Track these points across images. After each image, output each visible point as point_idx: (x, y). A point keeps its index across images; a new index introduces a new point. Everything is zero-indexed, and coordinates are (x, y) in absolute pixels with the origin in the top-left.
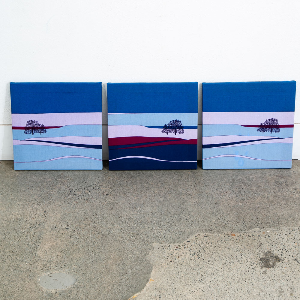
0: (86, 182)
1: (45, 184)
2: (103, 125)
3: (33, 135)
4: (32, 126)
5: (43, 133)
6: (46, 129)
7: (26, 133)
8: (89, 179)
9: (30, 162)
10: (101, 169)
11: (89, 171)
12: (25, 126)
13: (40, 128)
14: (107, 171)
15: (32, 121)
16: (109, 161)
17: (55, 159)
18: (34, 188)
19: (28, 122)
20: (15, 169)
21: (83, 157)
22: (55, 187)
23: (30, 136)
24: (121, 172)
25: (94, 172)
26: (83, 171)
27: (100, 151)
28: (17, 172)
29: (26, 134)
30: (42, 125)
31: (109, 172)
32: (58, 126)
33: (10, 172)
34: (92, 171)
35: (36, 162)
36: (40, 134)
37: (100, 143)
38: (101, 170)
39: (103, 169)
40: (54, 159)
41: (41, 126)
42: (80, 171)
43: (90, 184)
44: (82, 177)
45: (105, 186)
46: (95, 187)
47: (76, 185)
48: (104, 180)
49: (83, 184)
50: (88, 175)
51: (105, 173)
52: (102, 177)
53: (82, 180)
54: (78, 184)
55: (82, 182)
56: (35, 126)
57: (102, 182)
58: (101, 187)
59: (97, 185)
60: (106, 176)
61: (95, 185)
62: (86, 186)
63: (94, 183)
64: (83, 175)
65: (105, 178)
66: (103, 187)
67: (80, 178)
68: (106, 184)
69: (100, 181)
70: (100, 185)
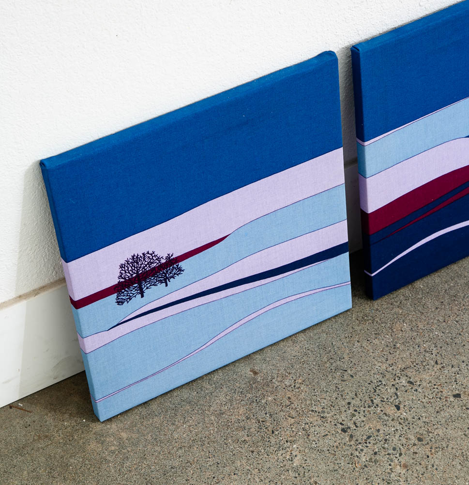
0: (349, 372)
1: (242, 435)
3: (142, 296)
4: (138, 272)
5: (172, 280)
6: (182, 264)
7: (120, 303)
8: (346, 357)
9: (146, 378)
12: (115, 281)
13: (162, 267)
15: (135, 259)
16: (373, 275)
17: (219, 337)
19: (122, 266)
20: (102, 420)
22: (285, 434)
23: (137, 304)
24: (405, 291)
27: (345, 258)
29: (123, 303)
30: (168, 257)
32: (215, 239)
35: (163, 370)
36: (164, 284)
38: (348, 310)
39: (353, 305)
40: (216, 338)
41: (163, 261)
43: (372, 377)
44: (322, 357)
45: (417, 364)
46: (393, 380)
47: (336, 398)
48: (394, 343)
49: (350, 385)
50: (331, 343)
51: (370, 318)
52: (376, 332)
53: (331, 369)
54: (337, 393)
55: (342, 381)
56: (146, 268)
57: (392, 352)
58: (409, 374)
59: (394, 373)
60: (383, 325)
61: (386, 372)
62: (364, 388)
63: (377, 367)
64: (319, 350)
65: (389, 335)
66: (414, 370)
67: (319, 366)
68: (411, 356)
69: (383, 351)
70: (400, 366)
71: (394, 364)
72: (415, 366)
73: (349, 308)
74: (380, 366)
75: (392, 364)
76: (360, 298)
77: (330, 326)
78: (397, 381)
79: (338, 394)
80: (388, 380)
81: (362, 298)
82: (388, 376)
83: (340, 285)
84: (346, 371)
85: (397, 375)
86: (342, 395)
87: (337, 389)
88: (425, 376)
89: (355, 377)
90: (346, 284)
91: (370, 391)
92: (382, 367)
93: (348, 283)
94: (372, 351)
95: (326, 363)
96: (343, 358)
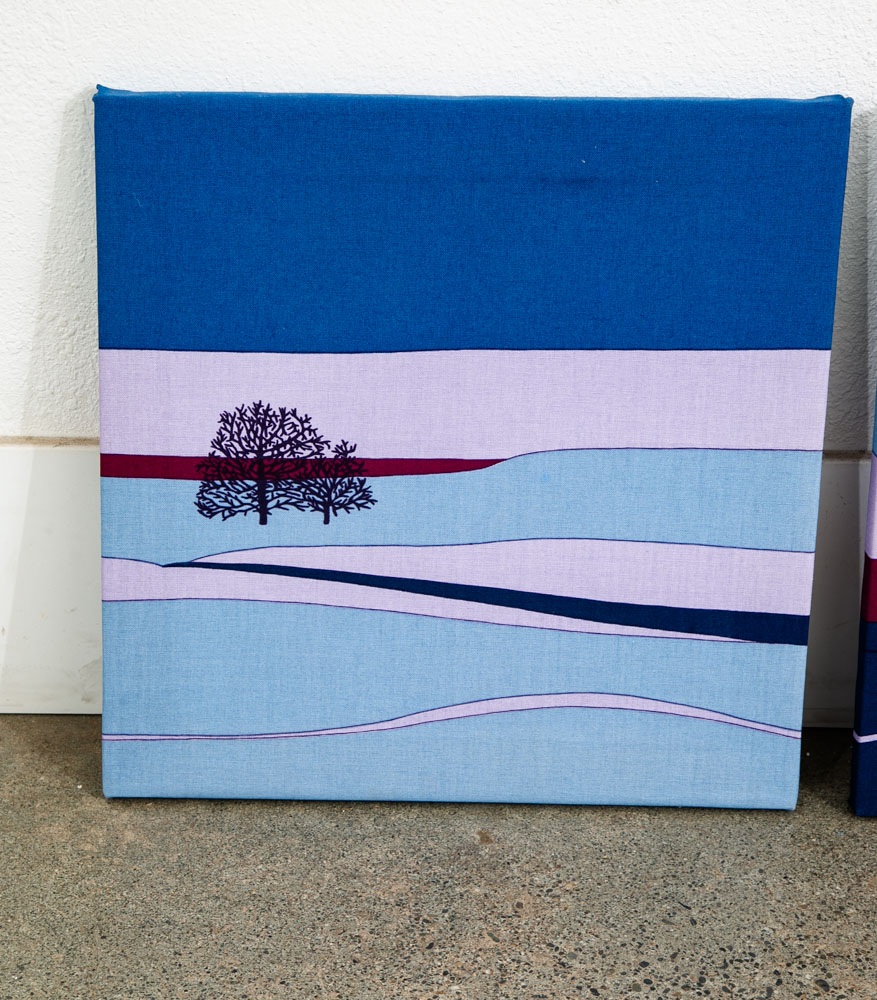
0: (694, 913)
1: (362, 926)
2: (827, 454)
3: (263, 521)
4: (260, 452)
5: (341, 512)
6: (376, 484)
7: (206, 510)
8: (710, 886)
9: (231, 737)
10: (790, 800)
11: (689, 821)
12: (201, 448)
13: (322, 467)
14: (834, 823)
15: (261, 416)
16: (864, 739)
17: (430, 716)
18: (276, 969)
19: (225, 418)
20: (111, 788)
21: (652, 706)
22: (452, 960)
23: (240, 536)
25: (733, 825)
26: (646, 817)
27: (794, 658)
28: (125, 815)
29: (211, 514)
30: (343, 449)
31: (859, 827)
32: (466, 457)
33: (70, 814)
34: (721, 819)
35: (276, 736)
36: (321, 515)
37: (799, 603)
38: (785, 812)
39: (800, 803)
40: (421, 718)
41: (329, 454)
42: (622, 815)
43: (739, 941)
44: (654, 867)
45: (867, 959)
46: (784, 964)
47: (623, 945)
48: (843, 905)
49: (676, 936)
50: (695, 852)
51: (825, 843)
52: (816, 871)
53: (658, 894)
54: (634, 936)
55: (664, 921)
56: (282, 450)
57: (824, 916)
58: (831, 969)
59: (798, 954)
60: (844, 865)
61: (780, 945)
62: (704, 952)
63: (766, 929)
64: (657, 853)
65: (846, 886)
66: (850, 967)
67: (634, 879)
68: (865, 939)
69: (805, 907)
70: (821, 947)
71: (812, 938)
72: (859, 960)
73: (786, 807)
74: (774, 930)
75: (807, 937)
76: (832, 805)
77: (720, 826)
78: (794, 969)
79: (634, 940)
80: (773, 960)
81: (837, 807)
82: (777, 952)
83: (771, 728)
84: (689, 908)
85: (803, 959)
86: (640, 945)
87: (640, 931)
88: (868, 985)
89: (698, 926)
90: (786, 732)
91: (713, 962)
92: (778, 933)
93: (792, 734)
94: (779, 897)
95: (655, 878)
96: (702, 885)
